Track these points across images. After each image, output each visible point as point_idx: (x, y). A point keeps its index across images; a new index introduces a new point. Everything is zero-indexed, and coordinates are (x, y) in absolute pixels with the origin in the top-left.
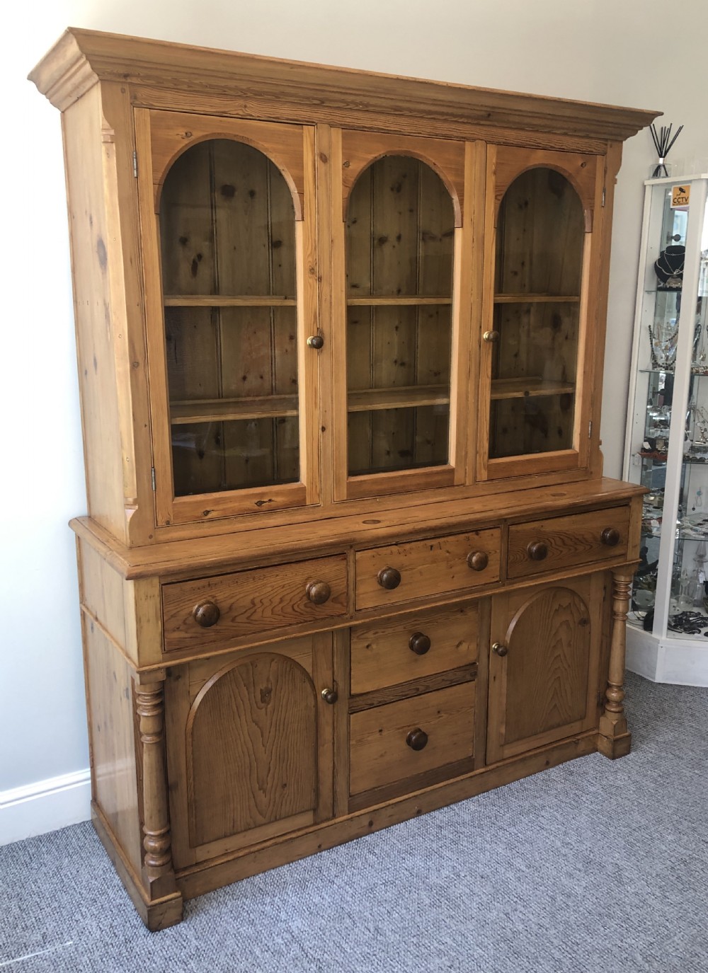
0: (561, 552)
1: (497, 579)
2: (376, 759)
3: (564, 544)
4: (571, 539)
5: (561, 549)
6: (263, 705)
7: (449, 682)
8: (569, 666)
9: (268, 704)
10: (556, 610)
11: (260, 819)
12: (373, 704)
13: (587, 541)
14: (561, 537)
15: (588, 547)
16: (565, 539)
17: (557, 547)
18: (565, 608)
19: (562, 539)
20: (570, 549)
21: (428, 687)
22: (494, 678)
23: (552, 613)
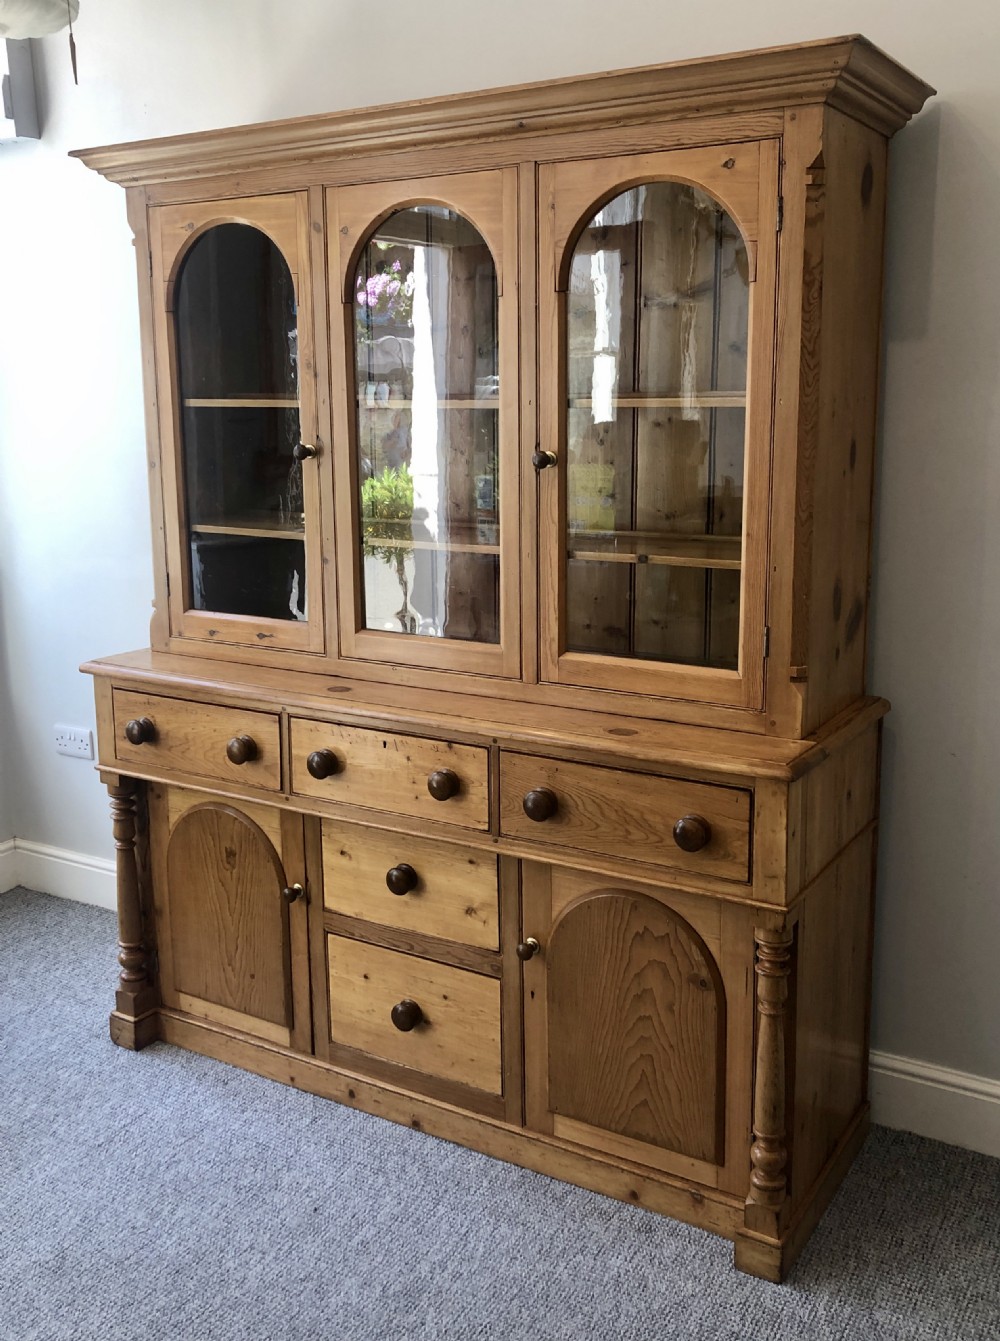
0: (598, 826)
1: (486, 827)
2: (362, 1012)
3: (603, 814)
4: (616, 811)
5: (599, 822)
6: (228, 866)
7: (457, 960)
8: (671, 1046)
9: (234, 867)
10: (637, 934)
11: (230, 999)
12: (353, 935)
13: (650, 826)
14: (597, 801)
15: (653, 838)
16: (604, 806)
17: (589, 815)
18: (656, 939)
19: (599, 806)
20: (615, 829)
21: (426, 952)
22: (533, 994)
23: (630, 936)
